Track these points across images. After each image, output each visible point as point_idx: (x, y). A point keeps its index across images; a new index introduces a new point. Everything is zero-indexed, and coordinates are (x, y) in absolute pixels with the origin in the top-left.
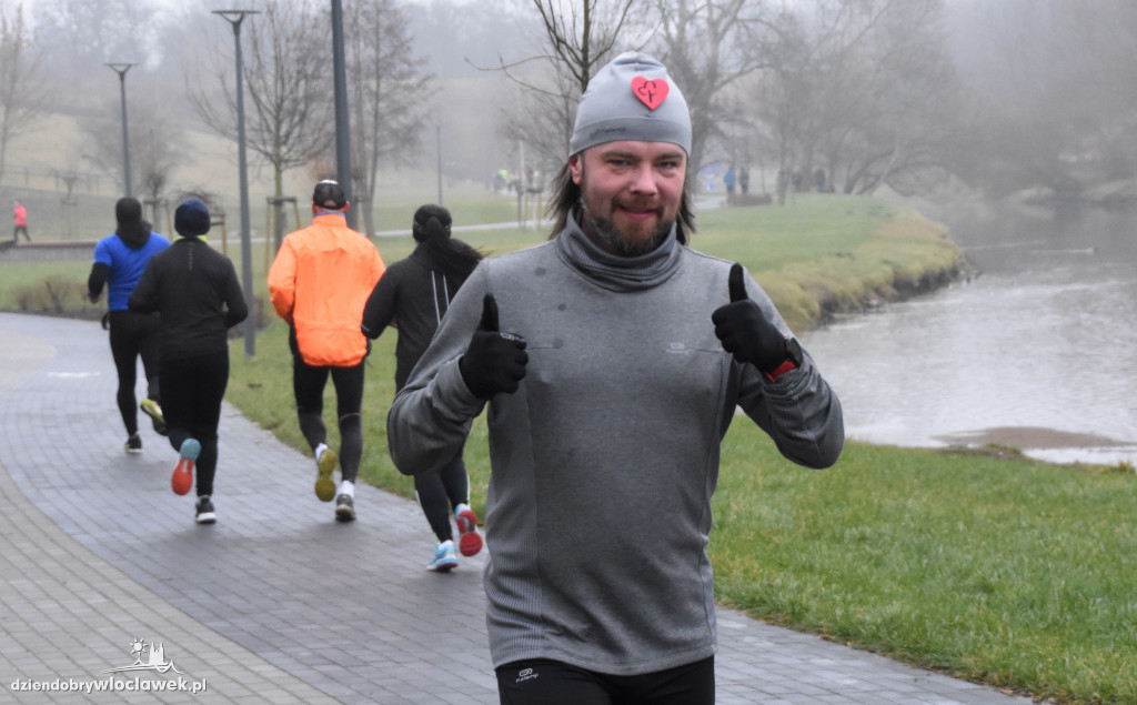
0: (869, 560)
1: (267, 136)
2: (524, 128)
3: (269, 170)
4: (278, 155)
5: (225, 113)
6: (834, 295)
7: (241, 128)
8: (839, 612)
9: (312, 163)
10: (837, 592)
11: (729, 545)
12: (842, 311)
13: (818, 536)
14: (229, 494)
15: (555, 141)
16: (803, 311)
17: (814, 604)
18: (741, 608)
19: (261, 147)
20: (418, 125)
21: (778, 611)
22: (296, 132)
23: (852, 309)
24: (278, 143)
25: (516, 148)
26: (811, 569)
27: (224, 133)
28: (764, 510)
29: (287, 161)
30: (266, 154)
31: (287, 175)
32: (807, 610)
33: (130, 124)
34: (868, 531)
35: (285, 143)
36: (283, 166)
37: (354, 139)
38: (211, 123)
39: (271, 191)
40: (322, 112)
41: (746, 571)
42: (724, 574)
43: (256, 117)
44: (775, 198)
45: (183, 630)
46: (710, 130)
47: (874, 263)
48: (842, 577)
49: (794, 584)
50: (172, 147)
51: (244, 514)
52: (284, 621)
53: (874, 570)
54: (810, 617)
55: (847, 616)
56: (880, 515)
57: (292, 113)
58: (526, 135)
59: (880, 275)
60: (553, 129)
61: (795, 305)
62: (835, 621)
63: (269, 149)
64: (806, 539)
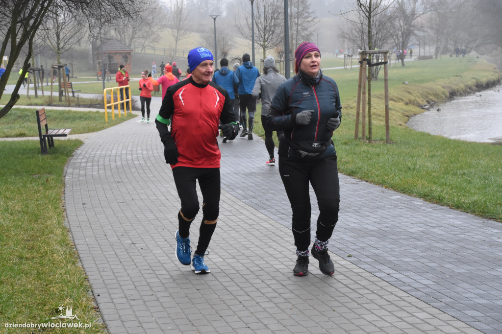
0: (466, 181)
1: (261, 39)
2: (347, 34)
3: (262, 50)
4: (264, 45)
5: (248, 32)
6: (454, 90)
7: (253, 37)
8: (456, 199)
9: (276, 48)
10: (455, 192)
11: (417, 176)
12: (457, 96)
13: (448, 173)
14: (248, 158)
15: (358, 39)
16: (443, 96)
17: (447, 196)
18: (421, 198)
19: (259, 43)
20: (311, 34)
21: (434, 198)
22: (270, 38)
23: (461, 95)
24: (265, 41)
25: (344, 41)
26: (446, 184)
27: (247, 38)
28: (429, 164)
29: (267, 47)
30: (261, 45)
31: (267, 52)
32: (444, 198)
33: (217, 35)
34: (466, 172)
35: (267, 41)
36: (266, 49)
37: (290, 39)
38: (243, 34)
39: (262, 57)
40: (280, 30)
41: (423, 185)
42: (415, 186)
43: (258, 32)
44: (434, 57)
45: (234, 202)
46: (412, 34)
47: (469, 79)
48: (457, 187)
49: (439, 190)
50: (230, 43)
51: (253, 165)
52: (267, 200)
53: (468, 185)
54: (445, 201)
55: (458, 200)
56: (470, 166)
57: (270, 31)
58: (347, 37)
59: (472, 82)
60: (357, 34)
61: (440, 94)
62: (454, 202)
63: (262, 43)
64: (444, 174)
